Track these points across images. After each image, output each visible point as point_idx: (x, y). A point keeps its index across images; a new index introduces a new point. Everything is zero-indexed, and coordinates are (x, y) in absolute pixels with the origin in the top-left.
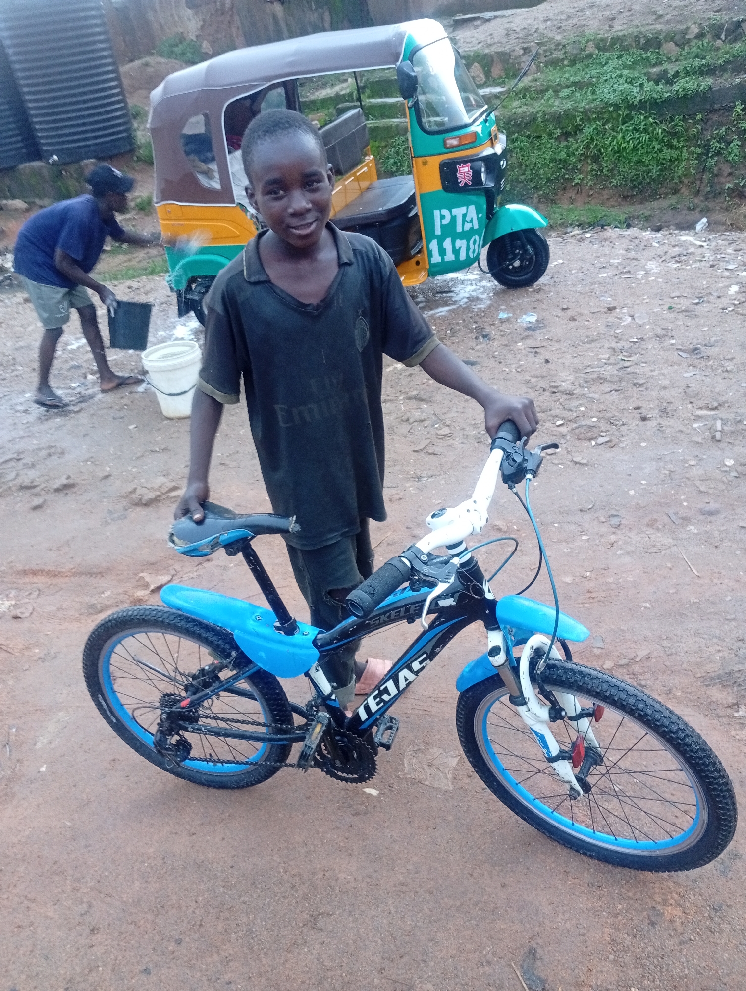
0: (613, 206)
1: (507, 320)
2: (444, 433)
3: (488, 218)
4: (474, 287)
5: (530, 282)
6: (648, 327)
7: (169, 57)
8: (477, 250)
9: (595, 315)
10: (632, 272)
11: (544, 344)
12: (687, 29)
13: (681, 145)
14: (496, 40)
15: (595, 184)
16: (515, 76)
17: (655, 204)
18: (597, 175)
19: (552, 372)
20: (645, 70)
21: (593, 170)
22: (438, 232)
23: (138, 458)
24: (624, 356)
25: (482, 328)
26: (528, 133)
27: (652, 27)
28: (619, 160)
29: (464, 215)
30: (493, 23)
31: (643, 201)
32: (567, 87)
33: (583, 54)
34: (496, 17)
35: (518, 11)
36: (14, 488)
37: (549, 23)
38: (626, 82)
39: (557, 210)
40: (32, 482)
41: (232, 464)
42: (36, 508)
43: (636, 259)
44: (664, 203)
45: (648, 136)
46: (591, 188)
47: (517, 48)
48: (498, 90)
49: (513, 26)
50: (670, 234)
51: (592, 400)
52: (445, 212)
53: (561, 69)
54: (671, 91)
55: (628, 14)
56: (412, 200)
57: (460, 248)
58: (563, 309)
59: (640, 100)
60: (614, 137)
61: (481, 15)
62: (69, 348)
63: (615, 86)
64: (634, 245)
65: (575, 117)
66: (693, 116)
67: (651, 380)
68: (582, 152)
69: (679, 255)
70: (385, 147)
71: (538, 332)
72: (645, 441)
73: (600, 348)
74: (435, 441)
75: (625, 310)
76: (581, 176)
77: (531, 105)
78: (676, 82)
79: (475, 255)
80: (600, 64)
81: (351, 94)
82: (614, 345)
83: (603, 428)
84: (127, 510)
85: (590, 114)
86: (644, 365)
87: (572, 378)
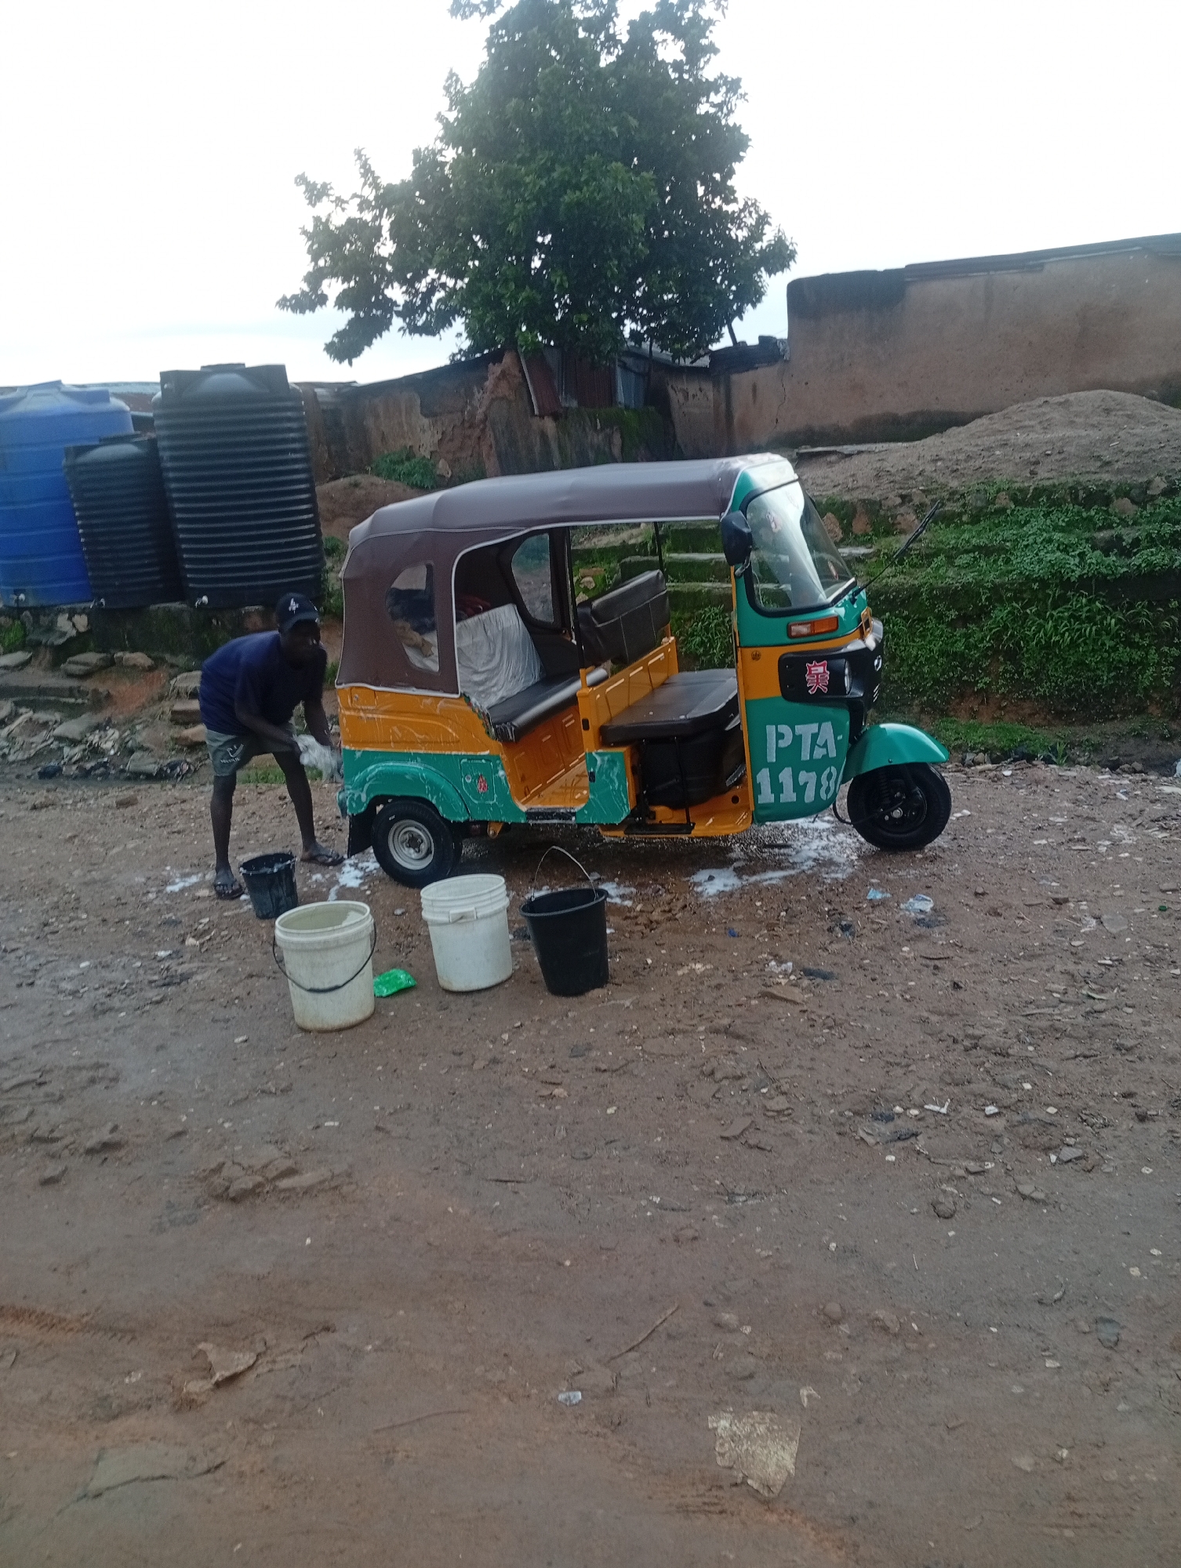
0: (1038, 726)
1: (883, 903)
2: (777, 1108)
3: (852, 740)
4: (824, 843)
5: (919, 843)
6: (1128, 939)
7: (389, 477)
8: (832, 789)
9: (1032, 909)
10: (1088, 840)
11: (950, 953)
12: (1149, 482)
13: (1145, 643)
14: (860, 483)
15: (1010, 692)
16: (888, 533)
17: (1108, 727)
18: (1012, 678)
19: (966, 1008)
20: (1087, 535)
21: (1006, 671)
22: (772, 757)
23: (237, 1103)
24: (1091, 989)
25: (840, 914)
26: (906, 613)
27: (1097, 476)
28: (1048, 660)
29: (815, 737)
30: (856, 460)
31: (1086, 722)
32: (967, 552)
33: (992, 508)
34: (860, 453)
35: (892, 445)
36: (20, 1139)
37: (939, 463)
38: (1058, 548)
39: (950, 726)
40: (52, 1131)
41: (398, 1131)
42: (48, 1182)
43: (1093, 819)
44: (1123, 727)
45: (1094, 628)
46: (1004, 696)
47: (891, 496)
48: (862, 551)
49: (887, 466)
50: (1144, 780)
51: (1044, 1071)
52: (784, 729)
53: (957, 526)
54: (1128, 566)
55: (1058, 457)
56: (732, 706)
57: (806, 783)
58: (976, 894)
59: (1081, 576)
60: (1040, 627)
61: (838, 449)
62: (169, 889)
63: (1042, 553)
64: (1086, 794)
65: (979, 594)
66: (1165, 603)
67: (1147, 1042)
68: (989, 645)
69: (1164, 818)
70: (690, 619)
71: (936, 929)
72: (1148, 1163)
73: (1048, 970)
74: (761, 1121)
75: (1084, 906)
76: (987, 680)
77: (911, 574)
78: (1135, 554)
79: (829, 795)
80: (1017, 522)
81: (644, 545)
82: (1071, 967)
83: (1069, 1130)
84: (199, 1206)
85: (1003, 592)
86: (1130, 1010)
87: (1002, 1022)
